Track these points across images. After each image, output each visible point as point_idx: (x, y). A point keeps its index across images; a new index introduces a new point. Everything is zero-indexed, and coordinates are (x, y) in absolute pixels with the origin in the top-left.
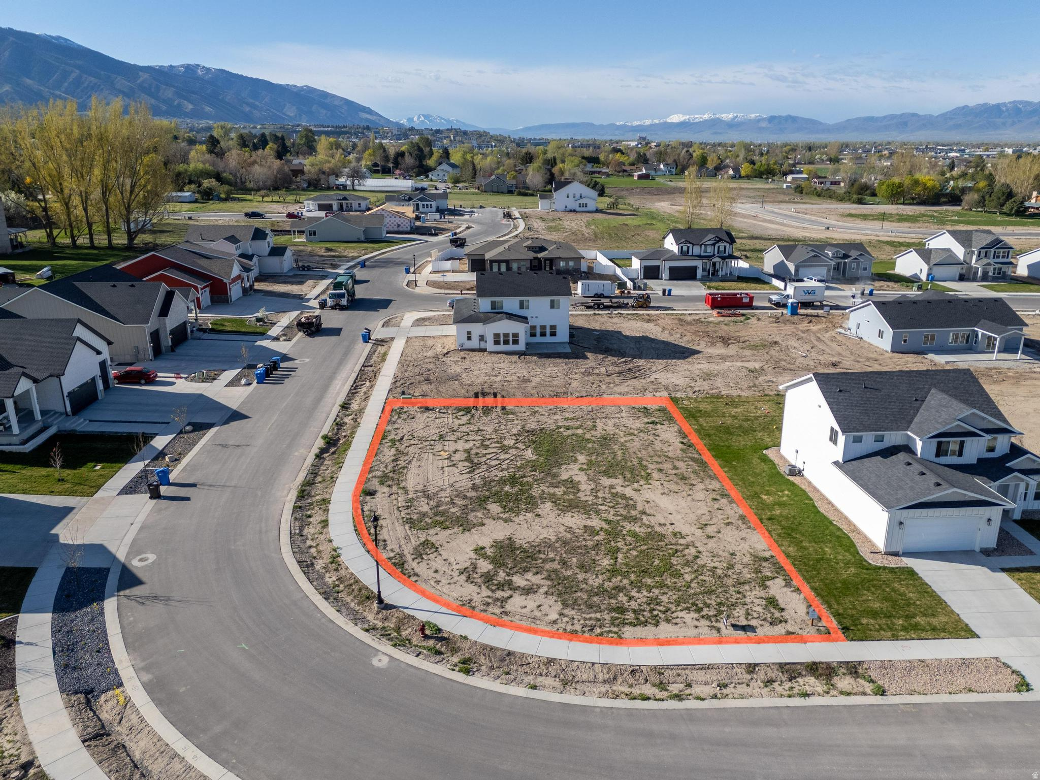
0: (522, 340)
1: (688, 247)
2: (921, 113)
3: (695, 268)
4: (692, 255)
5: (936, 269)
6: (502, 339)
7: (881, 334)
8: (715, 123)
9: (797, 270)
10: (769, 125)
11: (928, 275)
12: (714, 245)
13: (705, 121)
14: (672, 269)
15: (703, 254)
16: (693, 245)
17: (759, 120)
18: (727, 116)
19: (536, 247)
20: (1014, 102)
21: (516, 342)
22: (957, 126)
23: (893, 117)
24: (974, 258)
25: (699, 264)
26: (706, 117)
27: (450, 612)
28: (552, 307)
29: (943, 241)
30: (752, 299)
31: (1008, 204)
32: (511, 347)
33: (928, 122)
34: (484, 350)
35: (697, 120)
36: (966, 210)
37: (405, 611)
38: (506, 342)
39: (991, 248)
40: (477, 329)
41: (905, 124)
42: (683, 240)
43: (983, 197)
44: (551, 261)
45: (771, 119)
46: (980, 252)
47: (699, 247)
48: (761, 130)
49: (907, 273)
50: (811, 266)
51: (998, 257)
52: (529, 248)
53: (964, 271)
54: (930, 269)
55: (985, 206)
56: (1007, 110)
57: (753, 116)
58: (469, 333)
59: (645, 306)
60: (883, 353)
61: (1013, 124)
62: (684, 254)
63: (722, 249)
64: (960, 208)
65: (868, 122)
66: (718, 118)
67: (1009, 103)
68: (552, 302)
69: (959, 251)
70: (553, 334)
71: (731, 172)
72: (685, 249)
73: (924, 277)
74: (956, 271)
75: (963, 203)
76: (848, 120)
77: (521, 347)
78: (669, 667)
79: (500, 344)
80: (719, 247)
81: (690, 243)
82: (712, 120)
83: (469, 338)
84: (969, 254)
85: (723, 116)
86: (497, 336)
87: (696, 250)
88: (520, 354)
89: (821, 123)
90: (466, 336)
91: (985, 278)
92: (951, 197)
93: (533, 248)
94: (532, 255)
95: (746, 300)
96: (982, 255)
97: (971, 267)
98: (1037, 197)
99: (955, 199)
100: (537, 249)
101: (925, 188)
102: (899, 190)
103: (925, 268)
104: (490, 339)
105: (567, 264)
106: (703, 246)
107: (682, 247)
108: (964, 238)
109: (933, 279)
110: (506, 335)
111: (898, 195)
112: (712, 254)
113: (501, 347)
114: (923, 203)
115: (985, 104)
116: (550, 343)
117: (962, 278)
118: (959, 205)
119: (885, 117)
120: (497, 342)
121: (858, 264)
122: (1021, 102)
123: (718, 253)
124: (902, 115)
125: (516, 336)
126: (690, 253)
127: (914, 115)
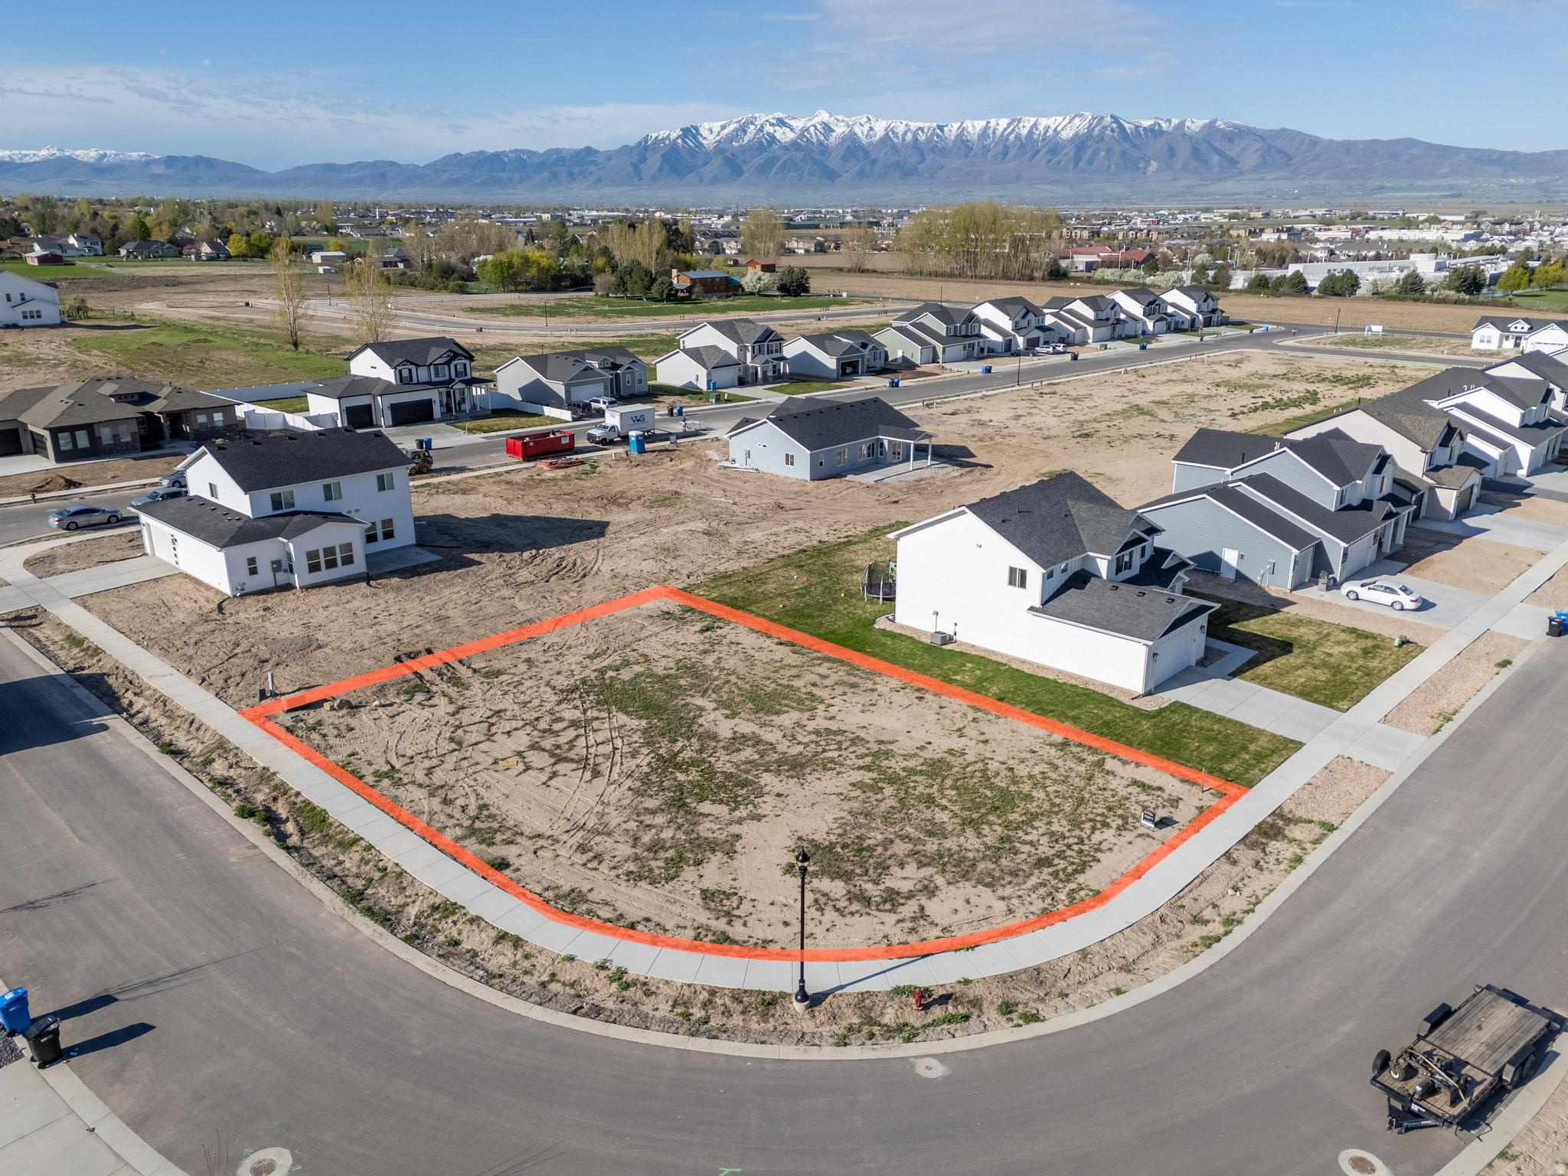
0: (359, 552)
1: (410, 370)
2: (400, 163)
3: (429, 403)
4: (418, 383)
5: (715, 372)
6: (322, 560)
7: (790, 460)
8: (64, 166)
9: (568, 392)
10: (168, 172)
11: (709, 382)
12: (448, 363)
13: (45, 163)
14: (394, 408)
15: (434, 379)
16: (417, 366)
17: (148, 163)
18: (88, 154)
19: (132, 395)
20: (516, 151)
21: (348, 560)
22: (453, 182)
23: (363, 166)
24: (749, 355)
25: (433, 395)
26: (44, 153)
27: (896, 962)
28: (382, 487)
29: (706, 336)
30: (572, 437)
31: (655, 288)
32: (341, 571)
33: (411, 175)
34: (289, 587)
35: (27, 160)
36: (602, 296)
37: (847, 990)
38: (331, 564)
39: (764, 341)
40: (266, 551)
41: (383, 177)
42: (401, 360)
43: (621, 278)
44: (175, 417)
45: (170, 161)
46: (753, 348)
47: (425, 368)
48: (156, 178)
49: (678, 382)
50: (582, 384)
51: (772, 352)
52: (119, 398)
53: (741, 374)
54: (709, 374)
55: (626, 290)
56: (510, 161)
57: (135, 155)
58: (252, 561)
59: (425, 470)
60: (803, 483)
61: (522, 180)
62: (405, 381)
63: (460, 369)
64: (592, 294)
65: (327, 172)
66: (70, 157)
67: (510, 151)
68: (380, 479)
69: (731, 348)
70: (388, 535)
71: (206, 249)
72: (405, 373)
73: (703, 385)
74: (732, 374)
75: (596, 287)
76: (298, 168)
77: (359, 566)
78: (1179, 896)
79: (320, 570)
80: (456, 366)
81: (412, 363)
82: (59, 159)
83: (253, 571)
84: (742, 350)
85: (78, 153)
86: (312, 555)
87: (423, 374)
88: (367, 578)
89: (257, 172)
90: (246, 567)
91: (766, 380)
92: (572, 279)
93: (126, 396)
94: (132, 411)
95: (565, 441)
96: (757, 352)
97: (747, 368)
98: (678, 276)
99: (581, 282)
100: (136, 398)
101: (541, 270)
102: (511, 272)
103: (703, 373)
104: (300, 563)
105: (210, 418)
106: (432, 367)
107: (400, 371)
108: (727, 329)
109: (715, 388)
110: (329, 551)
111: (511, 278)
112: (447, 378)
113: (324, 575)
114: (540, 289)
115: (481, 153)
116: (385, 552)
117: (742, 383)
118: (591, 290)
119: (352, 165)
120: (314, 568)
121: (633, 374)
122: (524, 152)
123: (457, 376)
124: (375, 163)
125: (348, 547)
126: (415, 380)
127: (393, 164)
